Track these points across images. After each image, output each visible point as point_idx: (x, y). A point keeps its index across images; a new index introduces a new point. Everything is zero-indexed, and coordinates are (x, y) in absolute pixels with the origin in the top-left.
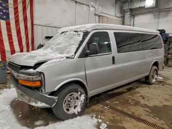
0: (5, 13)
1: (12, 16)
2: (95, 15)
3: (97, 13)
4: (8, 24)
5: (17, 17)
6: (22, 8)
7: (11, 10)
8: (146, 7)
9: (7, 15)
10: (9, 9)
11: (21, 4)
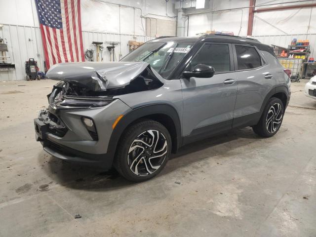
0: (60, 22)
1: (64, 25)
2: (142, 17)
3: (143, 15)
4: (62, 32)
5: (68, 25)
6: (72, 17)
7: (64, 20)
8: (196, 8)
9: (61, 24)
10: (62, 19)
11: (71, 14)
